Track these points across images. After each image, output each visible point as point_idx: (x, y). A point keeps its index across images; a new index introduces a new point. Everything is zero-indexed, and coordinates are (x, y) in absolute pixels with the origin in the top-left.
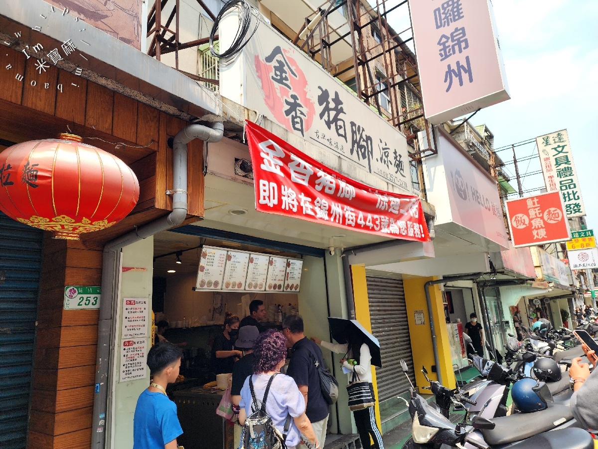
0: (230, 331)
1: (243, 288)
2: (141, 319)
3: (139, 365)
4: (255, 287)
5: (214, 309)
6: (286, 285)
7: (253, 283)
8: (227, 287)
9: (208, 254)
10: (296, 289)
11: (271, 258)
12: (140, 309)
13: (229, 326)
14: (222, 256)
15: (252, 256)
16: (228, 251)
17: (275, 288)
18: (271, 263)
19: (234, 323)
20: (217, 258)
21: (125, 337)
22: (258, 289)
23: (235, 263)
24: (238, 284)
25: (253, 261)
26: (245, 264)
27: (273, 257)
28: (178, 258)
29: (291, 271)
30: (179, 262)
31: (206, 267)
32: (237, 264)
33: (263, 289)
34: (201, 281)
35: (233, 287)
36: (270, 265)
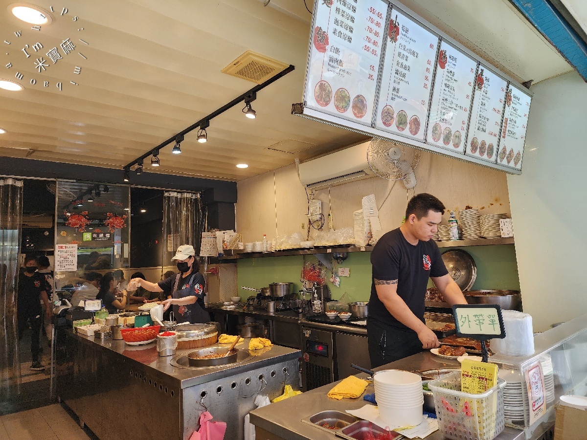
1: (421, 135)
4: (447, 138)
5: (310, 223)
6: (500, 149)
7: (443, 126)
8: (387, 122)
10: (516, 163)
11: (481, 67)
14: (375, 18)
15: (445, 46)
16: (390, 6)
17: (481, 151)
22: (451, 145)
23: (406, 54)
24: (411, 121)
25: (446, 63)
26: (428, 66)
27: (483, 68)
28: (250, 106)
29: (512, 117)
30: (250, 116)
31: (333, 40)
32: (411, 57)
33: (461, 149)
34: (319, 84)
35: (401, 126)
36: (477, 87)
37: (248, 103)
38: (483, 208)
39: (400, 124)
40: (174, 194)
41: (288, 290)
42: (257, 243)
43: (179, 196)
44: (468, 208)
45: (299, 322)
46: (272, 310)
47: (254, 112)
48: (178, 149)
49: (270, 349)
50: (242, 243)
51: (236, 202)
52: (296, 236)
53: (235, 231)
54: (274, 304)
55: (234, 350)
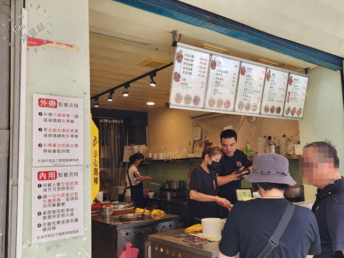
0: (210, 163)
1: (231, 107)
2: (70, 133)
3: (69, 213)
4: (248, 108)
5: (194, 142)
6: (286, 109)
7: (245, 102)
8: (211, 105)
9: (184, 57)
10: (298, 115)
11: (268, 69)
12: (68, 116)
13: (210, 157)
14: (203, 62)
15: (243, 65)
16: (211, 55)
17: (272, 111)
18: (268, 76)
19: (215, 154)
20: (196, 63)
21: (39, 164)
22: (251, 111)
23: (220, 73)
24: (225, 102)
25: (245, 72)
26: (234, 76)
27: (270, 70)
28: (153, 79)
29: (293, 91)
30: (153, 85)
31: (183, 76)
32: (224, 74)
33: (258, 111)
34: (176, 95)
35: (219, 106)
36: (266, 80)
37: (152, 78)
38: (292, 137)
39: (219, 104)
40: (106, 121)
41: (180, 185)
42: (160, 154)
43: (109, 122)
44: (284, 136)
45: (185, 204)
46: (169, 197)
47: (155, 83)
48: (111, 98)
49: (163, 215)
50: (151, 154)
51: (147, 126)
52: (185, 150)
53: (146, 146)
54: (171, 194)
55: (143, 215)
